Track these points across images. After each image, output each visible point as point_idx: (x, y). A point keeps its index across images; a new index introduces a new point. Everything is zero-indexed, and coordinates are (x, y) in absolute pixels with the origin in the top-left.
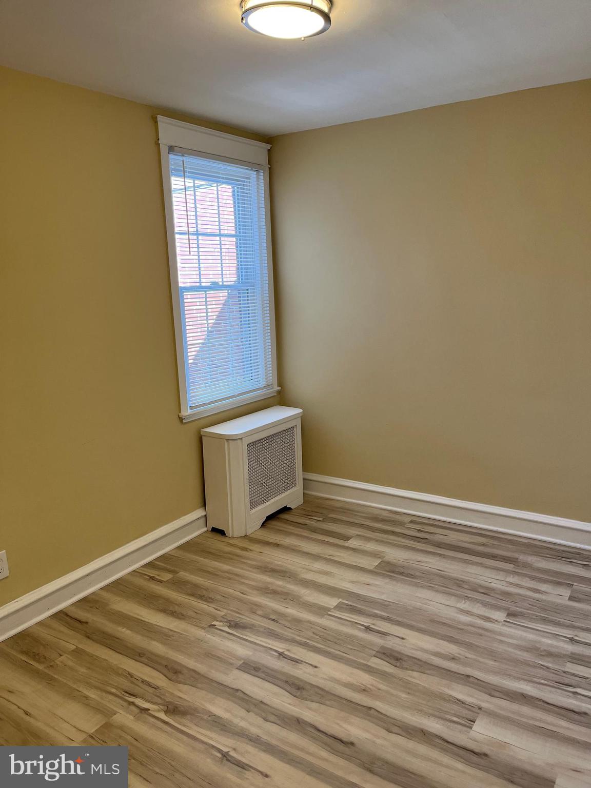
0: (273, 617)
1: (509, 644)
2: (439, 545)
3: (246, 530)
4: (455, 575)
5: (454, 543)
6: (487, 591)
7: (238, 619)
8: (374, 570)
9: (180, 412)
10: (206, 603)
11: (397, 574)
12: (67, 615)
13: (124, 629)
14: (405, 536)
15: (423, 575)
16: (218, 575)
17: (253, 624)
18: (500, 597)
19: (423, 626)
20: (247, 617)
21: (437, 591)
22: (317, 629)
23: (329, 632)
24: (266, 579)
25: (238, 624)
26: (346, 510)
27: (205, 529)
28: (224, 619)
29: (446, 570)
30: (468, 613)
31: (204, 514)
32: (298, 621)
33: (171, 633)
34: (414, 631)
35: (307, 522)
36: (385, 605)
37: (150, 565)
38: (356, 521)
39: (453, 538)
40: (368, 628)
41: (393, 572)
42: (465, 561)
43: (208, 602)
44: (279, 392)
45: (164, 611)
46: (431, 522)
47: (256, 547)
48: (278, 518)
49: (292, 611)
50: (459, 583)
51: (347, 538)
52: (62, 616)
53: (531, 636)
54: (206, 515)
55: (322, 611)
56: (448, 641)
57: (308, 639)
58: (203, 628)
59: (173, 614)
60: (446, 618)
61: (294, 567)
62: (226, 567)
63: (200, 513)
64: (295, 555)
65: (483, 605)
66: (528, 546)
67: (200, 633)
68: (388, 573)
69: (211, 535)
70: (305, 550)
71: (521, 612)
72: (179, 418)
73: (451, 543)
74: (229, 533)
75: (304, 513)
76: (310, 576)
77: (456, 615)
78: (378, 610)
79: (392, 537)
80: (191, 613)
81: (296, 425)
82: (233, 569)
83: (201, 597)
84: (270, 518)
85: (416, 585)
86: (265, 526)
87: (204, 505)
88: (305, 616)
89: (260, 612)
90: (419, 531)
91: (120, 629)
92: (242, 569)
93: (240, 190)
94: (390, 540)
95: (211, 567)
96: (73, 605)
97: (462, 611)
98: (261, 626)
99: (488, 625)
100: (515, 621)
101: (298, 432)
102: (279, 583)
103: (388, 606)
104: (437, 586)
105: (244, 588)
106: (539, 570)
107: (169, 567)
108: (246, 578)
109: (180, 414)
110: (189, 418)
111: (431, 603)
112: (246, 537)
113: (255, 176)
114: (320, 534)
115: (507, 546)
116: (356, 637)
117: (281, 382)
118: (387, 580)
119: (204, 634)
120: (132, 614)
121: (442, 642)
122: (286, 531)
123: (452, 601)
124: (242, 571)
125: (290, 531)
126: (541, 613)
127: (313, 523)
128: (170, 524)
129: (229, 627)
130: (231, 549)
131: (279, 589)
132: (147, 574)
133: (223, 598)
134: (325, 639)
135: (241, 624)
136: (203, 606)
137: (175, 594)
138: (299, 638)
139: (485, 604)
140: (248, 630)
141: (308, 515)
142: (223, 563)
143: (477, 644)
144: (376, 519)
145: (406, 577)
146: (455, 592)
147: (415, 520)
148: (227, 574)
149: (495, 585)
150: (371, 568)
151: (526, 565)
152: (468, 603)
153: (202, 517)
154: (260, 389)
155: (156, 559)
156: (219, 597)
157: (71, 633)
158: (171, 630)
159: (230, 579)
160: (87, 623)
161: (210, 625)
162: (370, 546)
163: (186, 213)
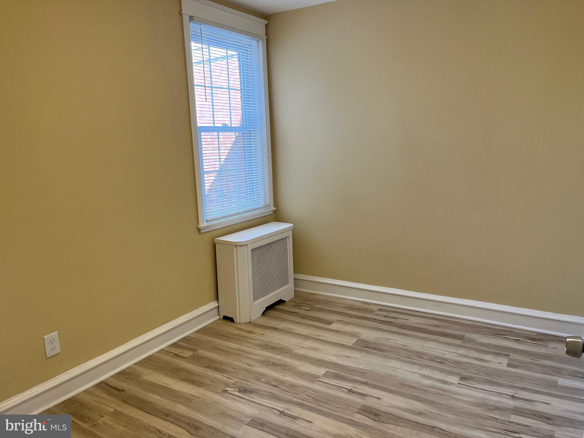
0: (274, 383)
1: (464, 401)
2: (402, 327)
3: (250, 317)
4: (416, 349)
5: (414, 325)
6: (442, 361)
7: (246, 385)
8: (353, 346)
9: (198, 224)
10: (220, 374)
11: (371, 349)
12: (107, 385)
13: (154, 395)
14: (375, 320)
15: (391, 349)
16: (229, 352)
17: (258, 390)
18: (454, 365)
19: (394, 388)
20: (253, 383)
21: (403, 361)
22: (310, 392)
23: (319, 394)
24: (267, 354)
25: (246, 389)
26: (328, 301)
27: (218, 317)
28: (235, 386)
29: (408, 345)
30: (429, 378)
31: (217, 305)
32: (293, 386)
33: (192, 397)
34: (387, 392)
35: (298, 311)
36: (362, 373)
37: (175, 345)
38: (335, 310)
39: (413, 321)
40: (350, 391)
41: (367, 347)
42: (423, 338)
43: (222, 373)
44: (275, 212)
45: (186, 380)
46: (394, 310)
47: (258, 331)
48: (275, 308)
49: (289, 379)
50: (420, 355)
51: (330, 323)
52: (103, 386)
53: (480, 395)
54: (219, 306)
55: (313, 378)
56: (415, 400)
57: (303, 400)
58: (218, 393)
59: (194, 382)
60: (413, 382)
61: (289, 345)
62: (235, 346)
63: (214, 304)
64: (290, 336)
65: (440, 371)
66: (472, 326)
67: (217, 397)
68: (364, 348)
69: (222, 322)
70: (298, 332)
71: (471, 377)
72: (198, 229)
73: (411, 325)
74: (237, 319)
75: (296, 304)
76: (302, 352)
77: (419, 379)
78: (357, 376)
79: (364, 322)
80: (208, 382)
81: (289, 236)
82: (242, 347)
83: (216, 369)
84: (269, 308)
85: (386, 357)
86: (265, 314)
87: (217, 298)
88: (300, 382)
89: (263, 380)
90: (385, 316)
91: (150, 395)
92: (248, 347)
93: (244, 57)
94: (364, 323)
95: (224, 346)
96: (113, 377)
97: (424, 376)
98: (264, 391)
99: (446, 387)
100: (466, 383)
101: (290, 241)
102: (278, 357)
103: (365, 373)
104: (402, 358)
105: (250, 361)
106: (482, 344)
107: (190, 346)
108: (252, 354)
109: (198, 226)
110: (205, 229)
111: (400, 370)
112: (250, 323)
113: (256, 44)
114: (309, 320)
115: (455, 326)
116: (342, 398)
117: (276, 204)
118: (363, 354)
119: (219, 398)
120: (160, 383)
121: (410, 400)
122: (282, 318)
123: (415, 369)
124: (248, 348)
125: (285, 318)
126: (486, 377)
127: (303, 312)
128: (190, 313)
129: (239, 392)
130: (239, 332)
131: (278, 362)
132: (172, 352)
133: (233, 370)
134: (317, 400)
135: (249, 390)
136: (218, 376)
137: (195, 367)
138: (295, 399)
139: (442, 371)
140: (254, 394)
141: (297, 306)
142: (232, 342)
143: (438, 401)
144: (351, 308)
145: (378, 351)
146: (418, 362)
147: (382, 309)
148: (237, 351)
149: (448, 356)
150: (350, 345)
151: (470, 341)
152: (428, 370)
153: (215, 308)
154: (259, 208)
155: (179, 341)
156: (230, 369)
157: (111, 398)
158: (192, 395)
159: (239, 355)
160: (123, 391)
161: (224, 391)
162: (348, 329)
163: (203, 69)
